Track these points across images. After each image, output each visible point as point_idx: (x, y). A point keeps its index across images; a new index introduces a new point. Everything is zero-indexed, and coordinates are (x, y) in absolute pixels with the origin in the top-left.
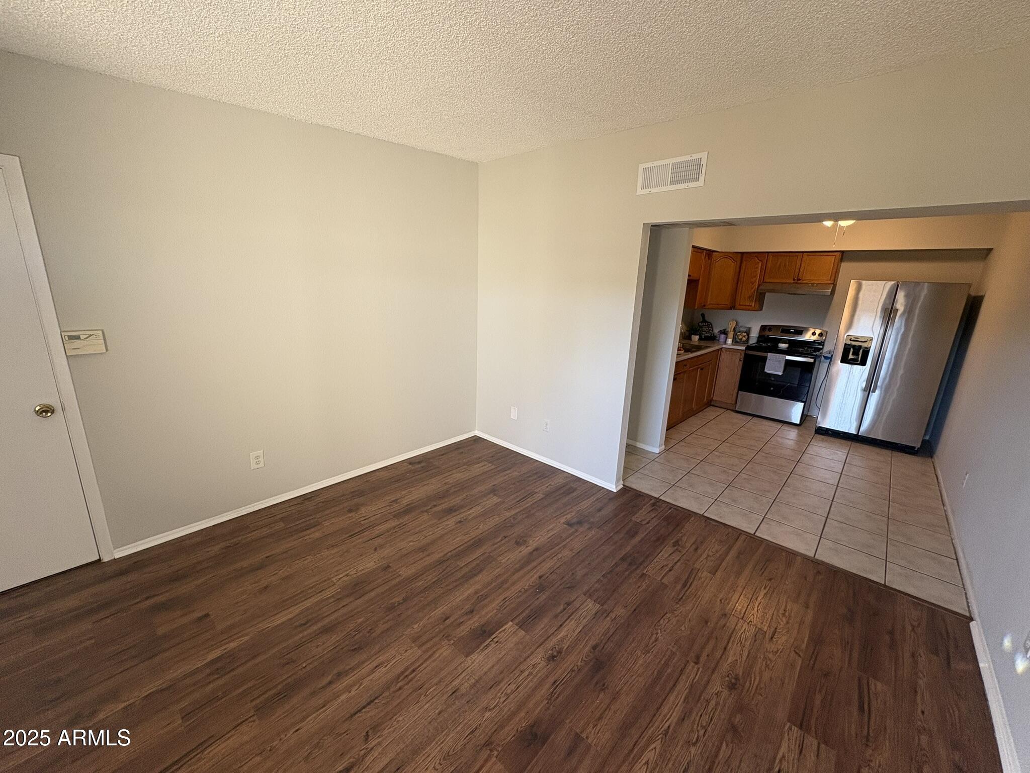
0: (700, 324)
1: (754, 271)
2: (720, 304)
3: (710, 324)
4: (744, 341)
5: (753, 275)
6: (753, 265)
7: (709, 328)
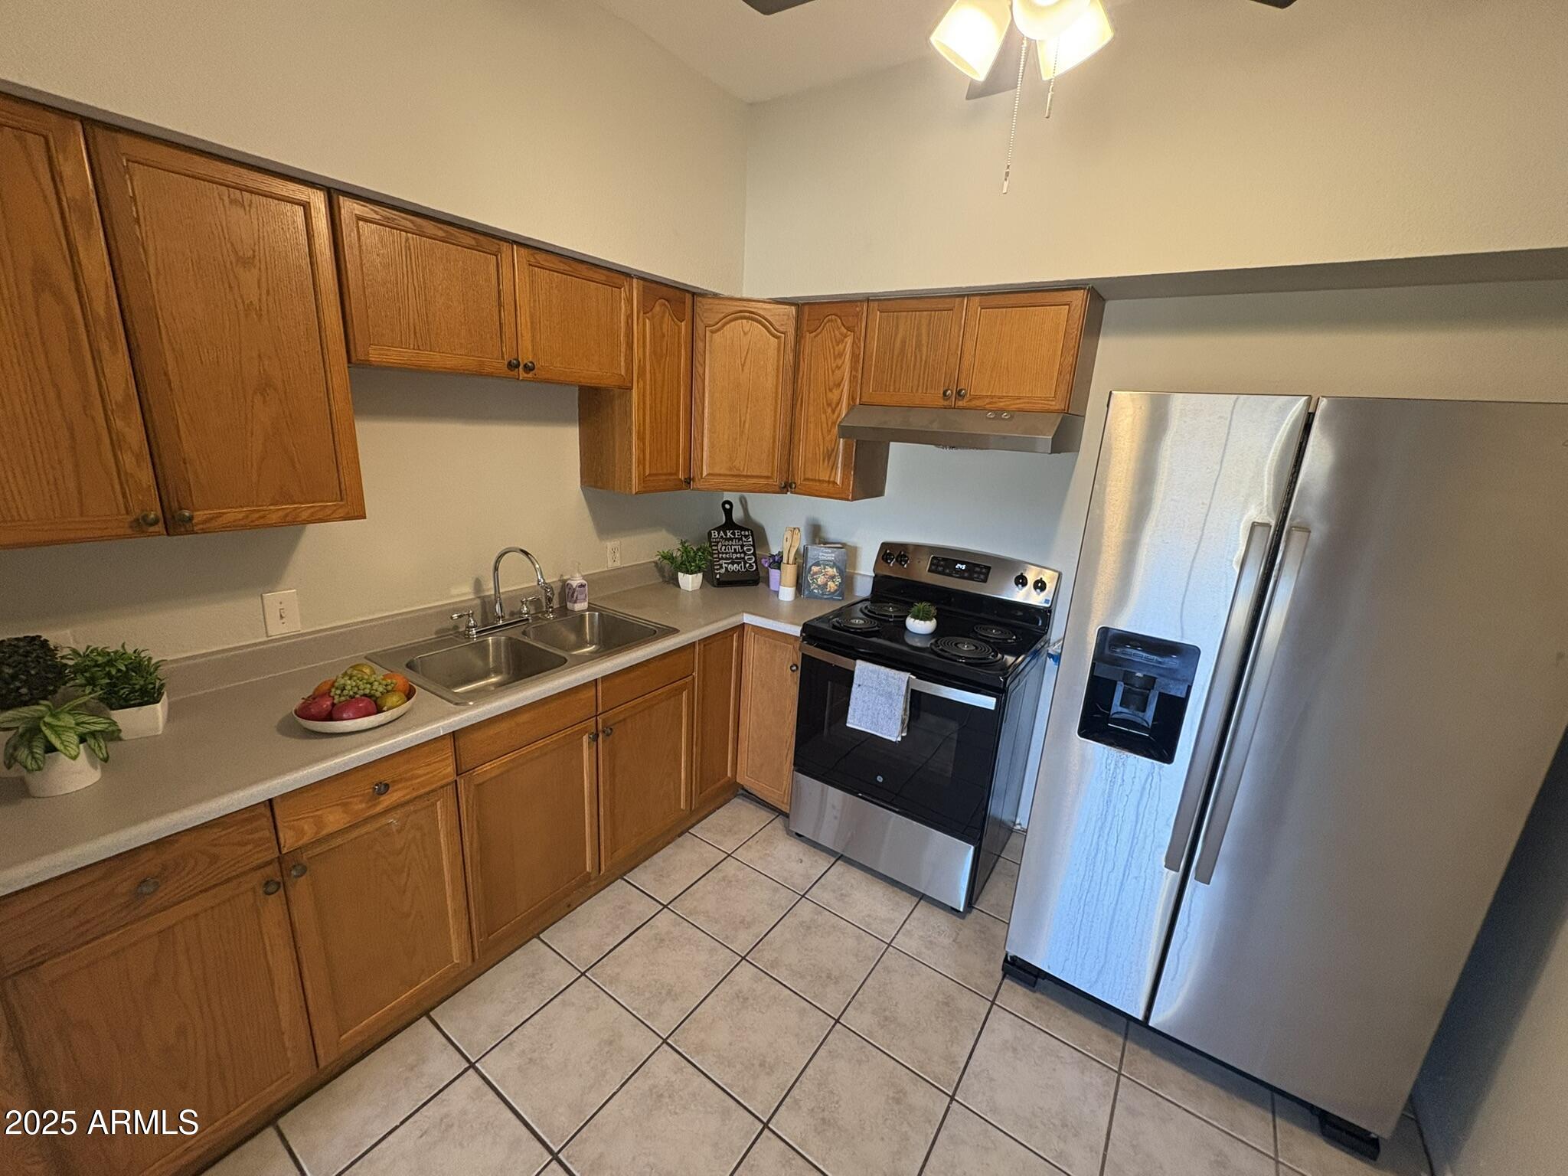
0: (715, 534)
1: (834, 365)
2: (747, 476)
3: (749, 535)
4: (832, 591)
5: (831, 378)
6: (830, 344)
7: (742, 546)
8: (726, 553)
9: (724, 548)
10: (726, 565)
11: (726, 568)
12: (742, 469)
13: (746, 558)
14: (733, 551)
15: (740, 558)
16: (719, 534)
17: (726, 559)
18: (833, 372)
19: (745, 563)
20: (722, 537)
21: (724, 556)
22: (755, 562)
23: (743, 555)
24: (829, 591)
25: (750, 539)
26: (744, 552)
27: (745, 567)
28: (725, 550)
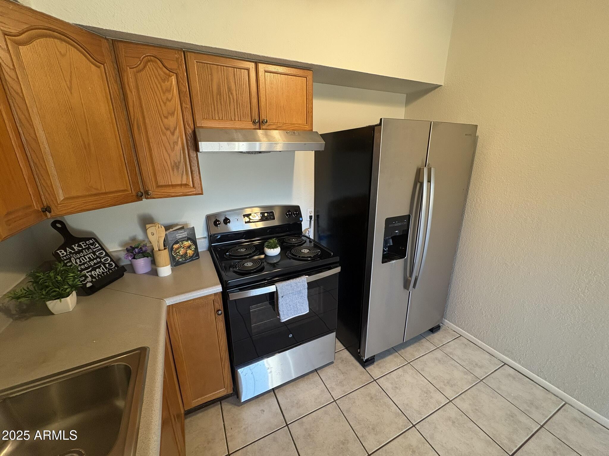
1: (164, 98)
2: (106, 193)
3: (94, 242)
4: (191, 255)
5: (164, 108)
6: (156, 81)
7: (94, 253)
8: (84, 264)
9: (78, 261)
10: (89, 273)
11: (91, 276)
12: (99, 188)
13: (103, 260)
14: (88, 260)
15: (98, 263)
16: (66, 251)
17: (86, 268)
18: (165, 104)
19: (104, 264)
20: (70, 252)
21: (83, 267)
22: (112, 260)
23: (99, 260)
24: (189, 256)
25: (97, 245)
26: (98, 257)
27: (106, 268)
28: (80, 262)
